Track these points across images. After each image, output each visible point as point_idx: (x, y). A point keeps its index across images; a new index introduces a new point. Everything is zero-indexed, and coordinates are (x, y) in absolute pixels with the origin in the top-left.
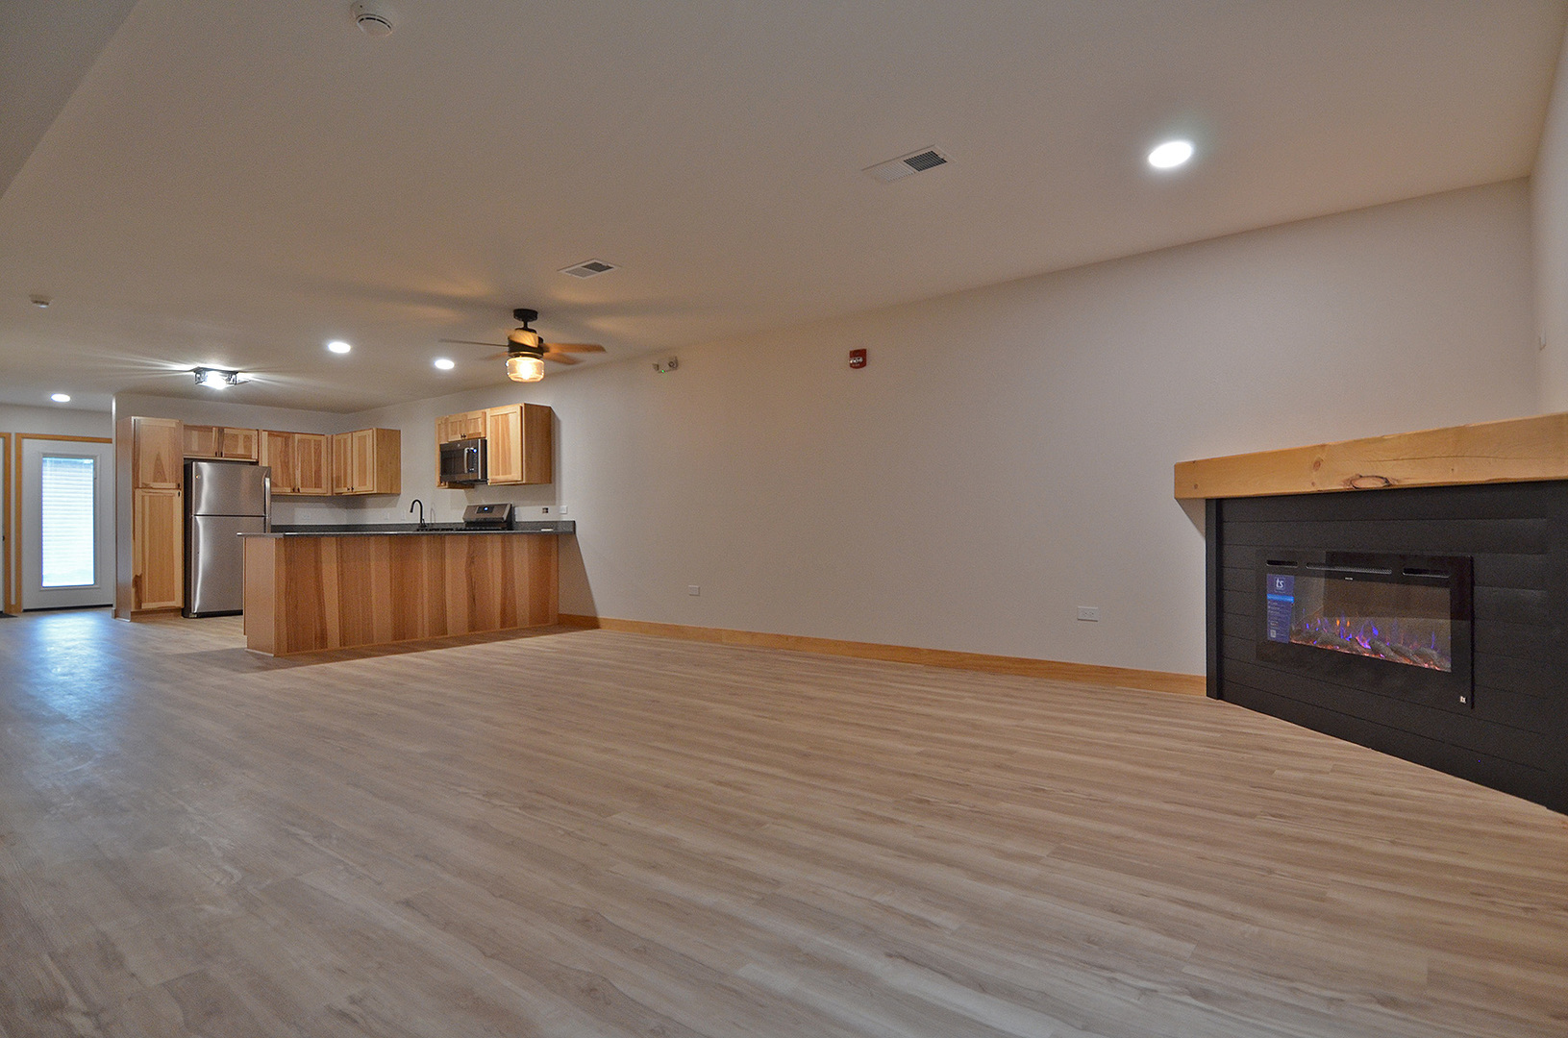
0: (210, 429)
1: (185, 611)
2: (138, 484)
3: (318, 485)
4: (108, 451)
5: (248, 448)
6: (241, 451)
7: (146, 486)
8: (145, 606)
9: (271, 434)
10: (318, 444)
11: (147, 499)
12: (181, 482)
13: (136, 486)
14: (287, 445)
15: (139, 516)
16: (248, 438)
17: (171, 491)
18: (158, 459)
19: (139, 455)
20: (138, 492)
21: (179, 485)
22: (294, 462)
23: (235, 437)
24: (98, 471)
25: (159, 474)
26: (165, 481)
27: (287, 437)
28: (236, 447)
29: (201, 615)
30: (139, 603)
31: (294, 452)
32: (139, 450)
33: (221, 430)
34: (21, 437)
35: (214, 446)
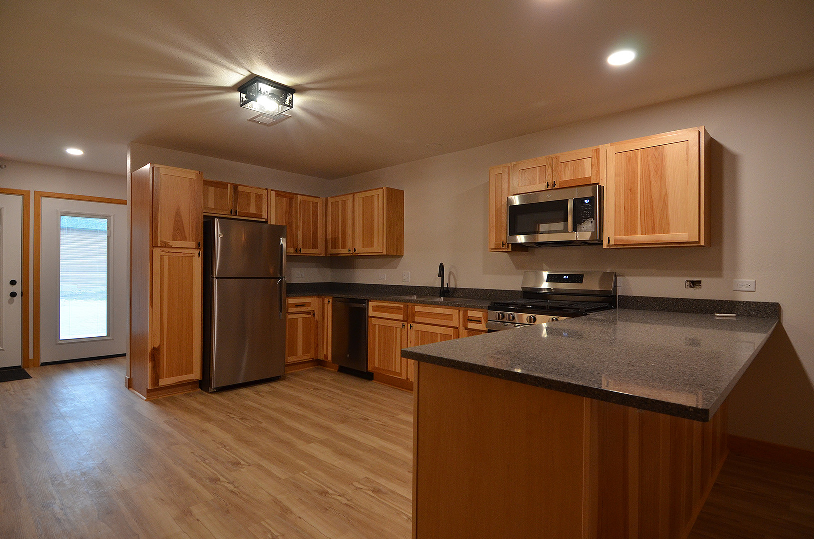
0: (223, 185)
1: (204, 384)
2: (157, 242)
3: (315, 246)
4: (123, 212)
5: (259, 207)
6: (252, 210)
7: (165, 245)
8: (163, 382)
9: (279, 194)
10: (316, 205)
11: (166, 259)
12: (201, 239)
13: (154, 245)
14: (291, 205)
15: (157, 279)
16: (259, 197)
17: (190, 251)
18: (178, 214)
19: (157, 208)
20: (157, 252)
21: (199, 244)
22: (297, 224)
23: (247, 195)
24: (112, 230)
25: (179, 232)
26: (184, 238)
27: (291, 197)
28: (248, 205)
29: (221, 390)
30: (156, 378)
31: (296, 213)
32: (158, 204)
33: (235, 187)
34: (41, 195)
35: (228, 203)
